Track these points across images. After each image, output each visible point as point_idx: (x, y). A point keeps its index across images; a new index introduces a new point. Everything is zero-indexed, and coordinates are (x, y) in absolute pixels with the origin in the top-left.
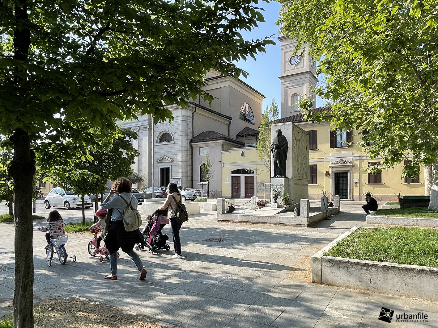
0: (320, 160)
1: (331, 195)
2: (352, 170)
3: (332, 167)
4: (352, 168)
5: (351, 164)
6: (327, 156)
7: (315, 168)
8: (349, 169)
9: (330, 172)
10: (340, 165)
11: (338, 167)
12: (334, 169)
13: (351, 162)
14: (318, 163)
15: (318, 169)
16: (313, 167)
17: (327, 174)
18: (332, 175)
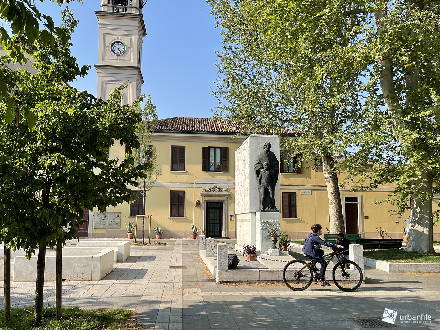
0: (189, 185)
1: (202, 231)
2: (227, 200)
3: (204, 195)
4: (227, 198)
5: (227, 193)
6: (198, 181)
7: (183, 195)
8: (224, 198)
9: (201, 202)
10: (214, 193)
11: (211, 196)
12: (207, 198)
13: (227, 191)
14: (186, 189)
15: (187, 197)
16: (180, 193)
17: (198, 204)
18: (204, 205)
